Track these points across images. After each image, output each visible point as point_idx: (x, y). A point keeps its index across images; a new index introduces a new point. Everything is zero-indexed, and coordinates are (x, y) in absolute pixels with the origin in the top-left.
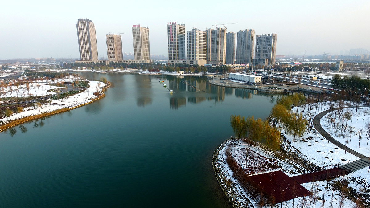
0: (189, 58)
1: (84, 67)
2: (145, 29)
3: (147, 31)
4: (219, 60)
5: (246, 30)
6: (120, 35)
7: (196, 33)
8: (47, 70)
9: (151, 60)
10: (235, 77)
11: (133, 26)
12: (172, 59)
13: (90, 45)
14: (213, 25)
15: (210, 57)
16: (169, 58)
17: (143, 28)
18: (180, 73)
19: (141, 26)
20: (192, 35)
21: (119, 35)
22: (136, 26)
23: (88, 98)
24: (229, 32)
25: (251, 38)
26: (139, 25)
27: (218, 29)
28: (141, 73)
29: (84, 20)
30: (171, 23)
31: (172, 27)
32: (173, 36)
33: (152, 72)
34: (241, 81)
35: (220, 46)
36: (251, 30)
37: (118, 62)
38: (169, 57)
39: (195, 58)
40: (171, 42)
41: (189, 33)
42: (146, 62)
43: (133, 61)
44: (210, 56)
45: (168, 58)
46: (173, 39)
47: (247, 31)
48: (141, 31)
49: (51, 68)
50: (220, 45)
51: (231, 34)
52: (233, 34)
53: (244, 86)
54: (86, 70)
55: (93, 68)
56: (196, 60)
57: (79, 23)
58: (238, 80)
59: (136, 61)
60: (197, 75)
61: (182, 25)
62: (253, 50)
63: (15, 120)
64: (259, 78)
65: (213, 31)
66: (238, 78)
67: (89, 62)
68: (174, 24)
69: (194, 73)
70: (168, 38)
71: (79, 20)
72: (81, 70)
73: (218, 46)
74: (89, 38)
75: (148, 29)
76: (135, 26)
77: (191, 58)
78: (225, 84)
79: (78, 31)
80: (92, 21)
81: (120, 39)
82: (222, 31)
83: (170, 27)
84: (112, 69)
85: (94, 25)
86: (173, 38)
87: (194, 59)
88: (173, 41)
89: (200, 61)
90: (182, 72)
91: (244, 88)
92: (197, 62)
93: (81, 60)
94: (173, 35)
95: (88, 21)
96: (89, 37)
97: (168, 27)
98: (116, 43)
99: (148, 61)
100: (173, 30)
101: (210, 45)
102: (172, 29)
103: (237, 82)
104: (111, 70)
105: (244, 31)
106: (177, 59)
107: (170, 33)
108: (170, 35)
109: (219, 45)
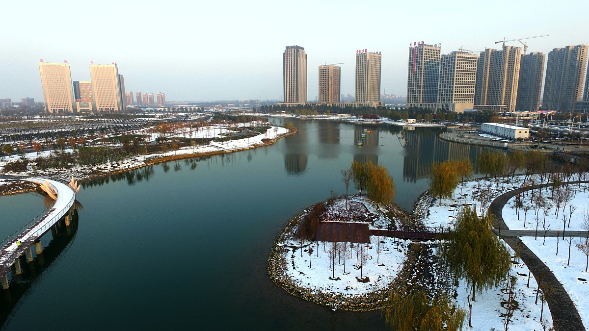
0: (442, 100)
1: (283, 111)
2: (377, 55)
3: (378, 58)
4: (503, 102)
5: (568, 47)
6: (339, 66)
7: (457, 57)
8: (242, 114)
9: (380, 103)
10: (489, 130)
11: (358, 51)
12: (413, 100)
13: (297, 81)
14: (496, 43)
15: (486, 98)
16: (408, 100)
17: (373, 55)
18: (409, 122)
19: (368, 51)
20: (450, 60)
21: (337, 65)
22: (362, 51)
23: (251, 144)
24: (532, 54)
25: (577, 62)
26: (366, 50)
27: (505, 48)
28: (352, 120)
29: (294, 47)
30: (415, 43)
31: (418, 50)
32: (417, 64)
33: (367, 120)
34: (495, 135)
35: (505, 79)
36: (580, 46)
37: (331, 105)
38: (408, 98)
39: (452, 100)
40: (414, 74)
41: (444, 58)
42: (371, 105)
43: (354, 103)
44: (486, 96)
45: (406, 99)
46: (416, 69)
47: (570, 48)
48: (368, 58)
49: (246, 112)
50: (506, 76)
51: (536, 56)
52: (540, 56)
53: (494, 144)
54: (285, 115)
55: (293, 112)
56: (453, 103)
57: (286, 52)
58: (491, 134)
59: (358, 104)
60: (436, 125)
61: (436, 45)
62: (580, 86)
63: (170, 156)
64: (526, 132)
65: (495, 53)
66: (494, 131)
67: (295, 104)
68: (421, 45)
69: (432, 122)
70: (409, 68)
71: (287, 48)
72: (279, 115)
73: (503, 78)
74: (297, 71)
75: (379, 56)
76: (360, 51)
77: (444, 100)
78: (463, 139)
79: (284, 63)
80: (303, 49)
81: (337, 72)
82: (513, 51)
83: (413, 50)
84: (315, 114)
85: (306, 53)
86: (417, 67)
87: (449, 100)
88: (416, 72)
89: (460, 104)
90: (411, 121)
91: (488, 146)
92: (454, 105)
93: (284, 102)
94: (417, 62)
95: (298, 49)
96: (297, 69)
97: (410, 51)
98: (331, 78)
99: (375, 105)
100: (417, 55)
101: (488, 77)
102: (416, 53)
103: (489, 136)
104: (313, 116)
105: (563, 49)
106: (421, 101)
107: (412, 60)
108: (412, 63)
109: (503, 76)
